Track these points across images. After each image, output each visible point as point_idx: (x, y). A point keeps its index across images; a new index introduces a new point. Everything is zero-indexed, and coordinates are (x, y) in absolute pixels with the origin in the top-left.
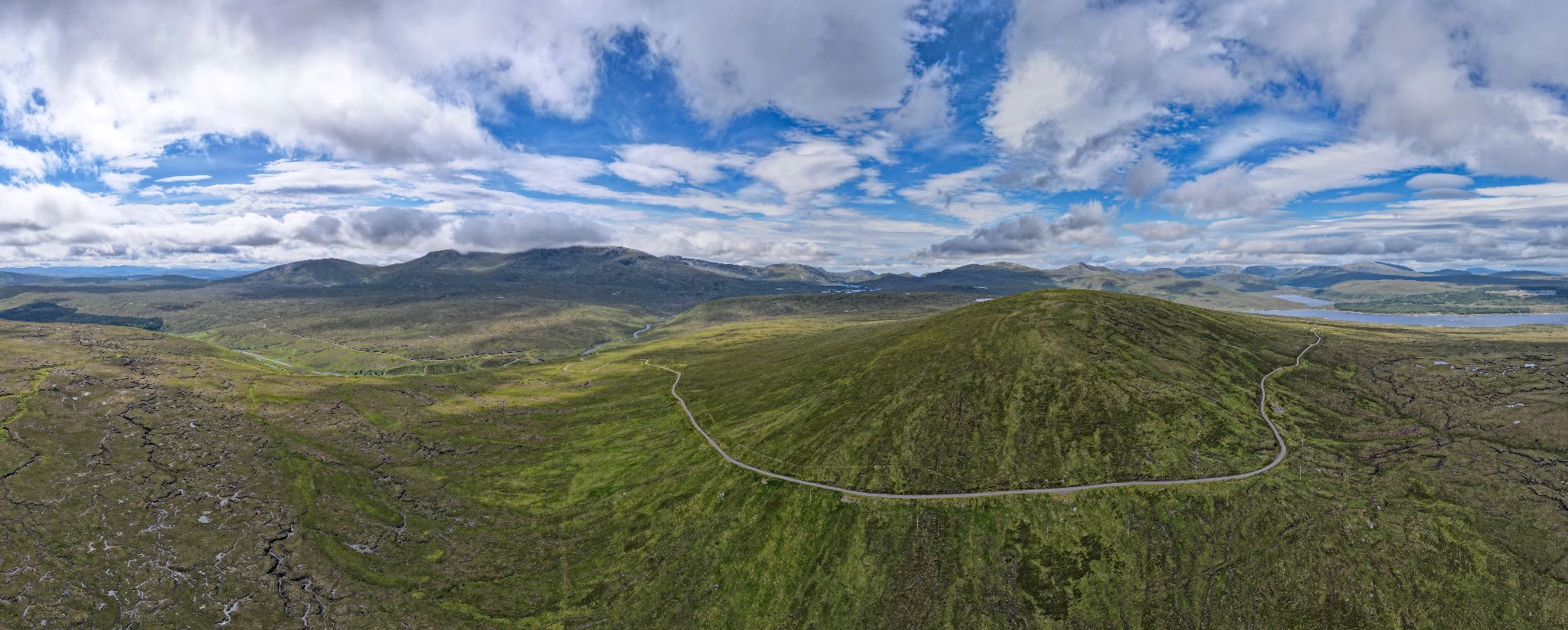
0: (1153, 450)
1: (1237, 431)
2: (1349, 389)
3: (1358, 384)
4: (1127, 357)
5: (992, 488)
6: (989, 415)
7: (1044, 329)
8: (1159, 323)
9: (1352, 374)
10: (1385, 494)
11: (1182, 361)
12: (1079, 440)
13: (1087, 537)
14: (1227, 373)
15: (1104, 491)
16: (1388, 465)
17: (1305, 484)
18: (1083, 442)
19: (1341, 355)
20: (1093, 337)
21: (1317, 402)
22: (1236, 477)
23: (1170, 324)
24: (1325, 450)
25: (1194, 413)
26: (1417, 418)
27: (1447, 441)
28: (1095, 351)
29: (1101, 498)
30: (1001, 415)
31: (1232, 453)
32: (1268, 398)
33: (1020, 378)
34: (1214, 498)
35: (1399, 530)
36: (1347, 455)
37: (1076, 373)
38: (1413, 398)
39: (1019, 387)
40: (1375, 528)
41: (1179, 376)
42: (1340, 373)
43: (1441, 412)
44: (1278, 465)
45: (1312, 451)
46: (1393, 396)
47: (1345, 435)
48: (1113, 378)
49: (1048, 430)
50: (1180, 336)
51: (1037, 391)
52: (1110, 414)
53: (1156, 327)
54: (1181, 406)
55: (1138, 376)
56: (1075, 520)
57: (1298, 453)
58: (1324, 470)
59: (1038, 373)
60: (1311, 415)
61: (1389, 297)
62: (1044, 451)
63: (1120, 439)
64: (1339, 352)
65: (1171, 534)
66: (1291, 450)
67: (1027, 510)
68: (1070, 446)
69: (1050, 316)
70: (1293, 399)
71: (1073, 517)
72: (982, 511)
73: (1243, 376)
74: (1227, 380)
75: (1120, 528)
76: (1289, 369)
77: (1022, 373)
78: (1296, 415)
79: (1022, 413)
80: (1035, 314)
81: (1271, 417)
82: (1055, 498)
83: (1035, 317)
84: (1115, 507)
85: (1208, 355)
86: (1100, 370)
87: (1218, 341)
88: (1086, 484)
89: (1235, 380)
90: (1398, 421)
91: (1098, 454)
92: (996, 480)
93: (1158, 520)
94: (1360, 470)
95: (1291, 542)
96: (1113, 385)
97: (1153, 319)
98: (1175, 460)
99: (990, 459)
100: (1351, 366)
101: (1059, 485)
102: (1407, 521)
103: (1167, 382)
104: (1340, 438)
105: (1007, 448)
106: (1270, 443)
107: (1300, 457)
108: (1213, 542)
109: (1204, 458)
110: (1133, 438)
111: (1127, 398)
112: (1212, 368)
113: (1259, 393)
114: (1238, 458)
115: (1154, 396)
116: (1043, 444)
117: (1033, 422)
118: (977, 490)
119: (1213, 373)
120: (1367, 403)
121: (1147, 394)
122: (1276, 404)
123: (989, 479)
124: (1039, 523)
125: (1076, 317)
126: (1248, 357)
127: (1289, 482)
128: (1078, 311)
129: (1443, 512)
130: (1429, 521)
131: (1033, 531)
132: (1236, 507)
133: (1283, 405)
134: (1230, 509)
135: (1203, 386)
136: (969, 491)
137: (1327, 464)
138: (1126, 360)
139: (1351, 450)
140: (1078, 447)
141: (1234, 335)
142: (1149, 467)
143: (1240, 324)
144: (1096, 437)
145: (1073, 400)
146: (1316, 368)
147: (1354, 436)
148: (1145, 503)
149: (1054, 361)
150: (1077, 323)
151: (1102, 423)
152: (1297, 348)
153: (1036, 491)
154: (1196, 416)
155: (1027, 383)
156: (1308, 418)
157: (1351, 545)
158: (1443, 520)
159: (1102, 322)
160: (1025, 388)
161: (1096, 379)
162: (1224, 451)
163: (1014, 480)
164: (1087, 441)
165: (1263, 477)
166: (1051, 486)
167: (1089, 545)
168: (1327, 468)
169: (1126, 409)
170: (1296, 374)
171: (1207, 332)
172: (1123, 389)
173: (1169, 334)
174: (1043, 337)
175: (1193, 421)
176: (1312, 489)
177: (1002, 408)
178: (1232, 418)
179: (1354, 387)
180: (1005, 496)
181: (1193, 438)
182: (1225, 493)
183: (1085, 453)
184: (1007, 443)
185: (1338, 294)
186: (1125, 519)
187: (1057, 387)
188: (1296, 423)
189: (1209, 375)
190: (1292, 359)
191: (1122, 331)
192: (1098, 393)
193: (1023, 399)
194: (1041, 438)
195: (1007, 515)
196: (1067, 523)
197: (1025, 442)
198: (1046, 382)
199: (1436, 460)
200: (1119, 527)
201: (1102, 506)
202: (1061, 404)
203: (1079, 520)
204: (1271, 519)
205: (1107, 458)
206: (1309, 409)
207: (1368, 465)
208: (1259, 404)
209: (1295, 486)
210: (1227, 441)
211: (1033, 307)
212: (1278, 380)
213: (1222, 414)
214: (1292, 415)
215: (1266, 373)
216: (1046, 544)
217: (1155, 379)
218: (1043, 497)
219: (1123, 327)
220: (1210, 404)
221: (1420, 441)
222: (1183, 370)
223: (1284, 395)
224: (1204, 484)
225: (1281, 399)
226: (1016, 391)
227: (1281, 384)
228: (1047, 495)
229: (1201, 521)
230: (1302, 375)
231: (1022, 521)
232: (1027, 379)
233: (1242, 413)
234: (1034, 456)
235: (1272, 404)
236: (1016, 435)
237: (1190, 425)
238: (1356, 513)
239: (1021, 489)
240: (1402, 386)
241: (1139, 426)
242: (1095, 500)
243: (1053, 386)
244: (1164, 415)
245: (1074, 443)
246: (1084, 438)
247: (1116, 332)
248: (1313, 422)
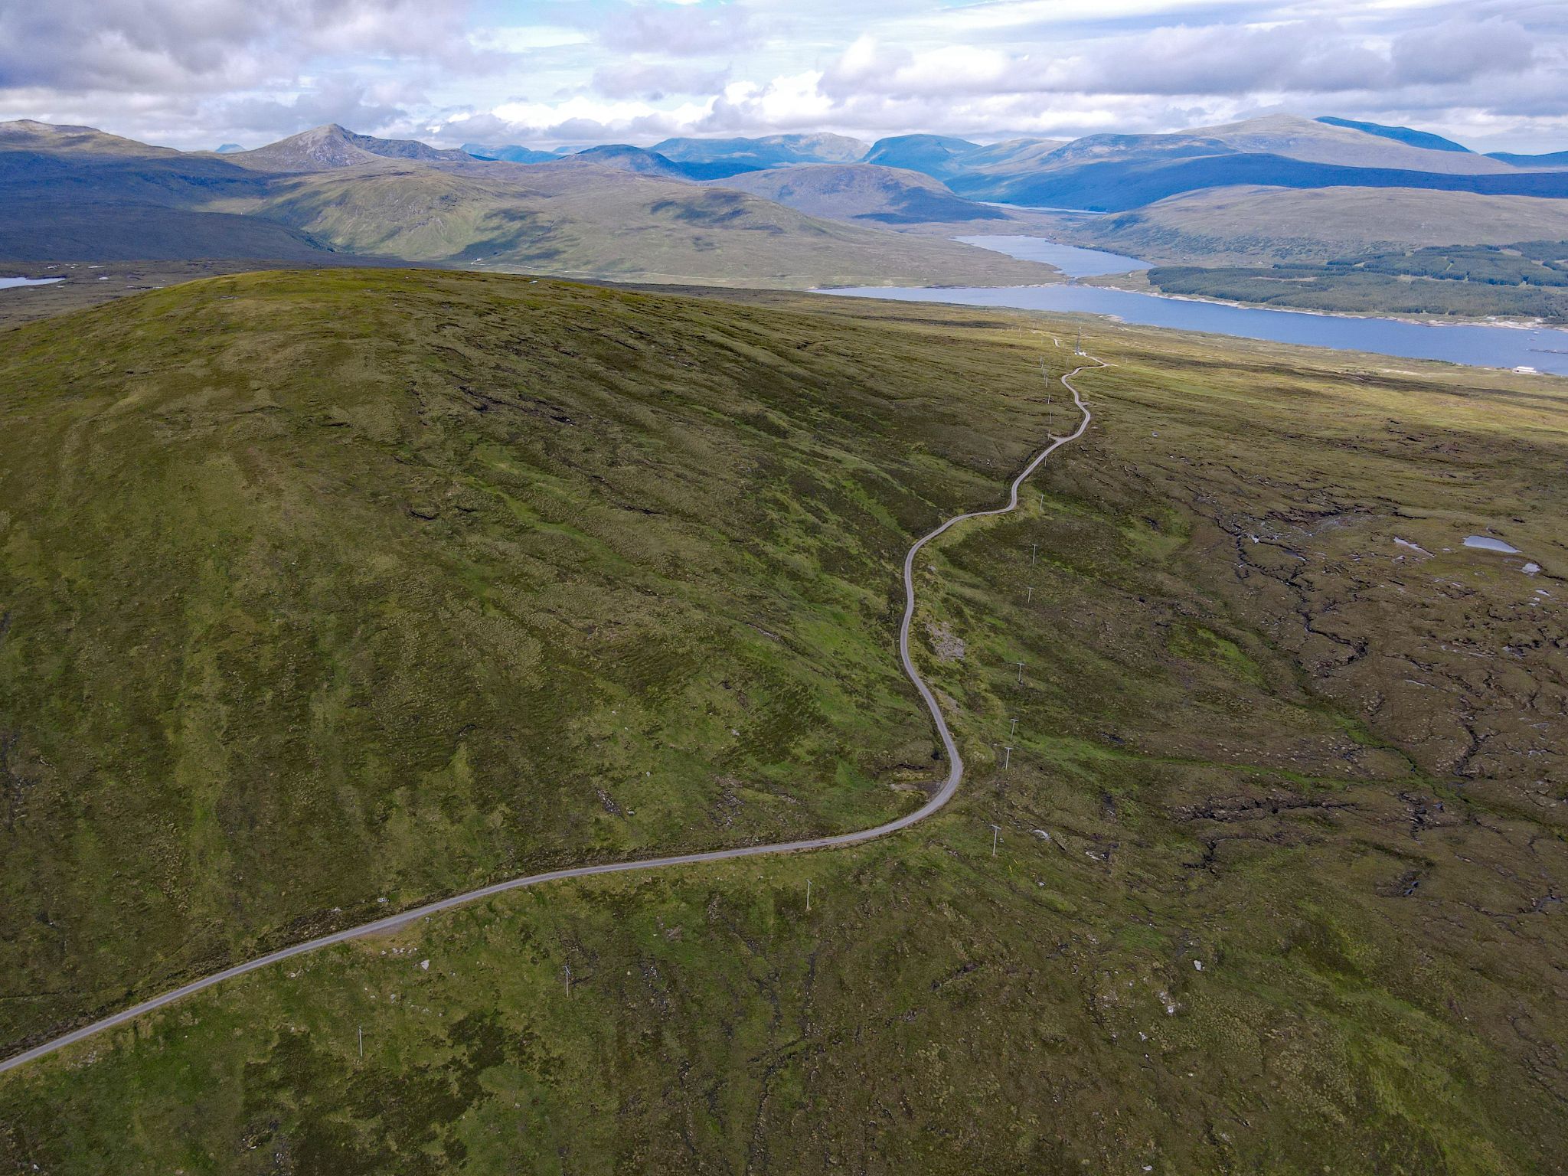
0: (617, 782)
1: (835, 718)
2: (1158, 591)
3: (1187, 579)
4: (525, 517)
5: (176, 978)
6: (116, 768)
7: (253, 451)
8: (612, 387)
9: (1174, 542)
10: (1219, 933)
11: (685, 516)
12: (413, 784)
13: (466, 1020)
14: (810, 541)
15: (498, 905)
16: (1246, 846)
17: (1004, 869)
18: (424, 786)
19: (1147, 480)
20: (416, 459)
21: (1061, 627)
22: (831, 841)
23: (645, 390)
24: (1070, 778)
25: (721, 676)
26: (1365, 718)
27: (1450, 815)
28: (428, 510)
29: (490, 922)
30: (163, 759)
31: (822, 778)
32: (922, 614)
33: (198, 630)
34: (777, 894)
35: (1244, 1037)
36: (1129, 795)
37: (378, 590)
38: (1362, 650)
39: (203, 660)
40: (1178, 1014)
41: (675, 566)
42: (1136, 534)
43: (1451, 717)
44: (939, 812)
45: (1033, 779)
46: (1295, 635)
47: (1129, 735)
48: (488, 593)
49: (317, 773)
50: (677, 430)
51: (266, 664)
52: (493, 701)
53: (602, 404)
54: (687, 659)
55: (561, 577)
56: (427, 990)
57: (993, 784)
58: (1058, 835)
59: (257, 604)
60: (1040, 663)
61: (1348, 253)
62: (316, 833)
63: (526, 765)
64: (1142, 469)
65: (673, 983)
66: (975, 773)
67: (294, 1001)
68: (390, 805)
69: (263, 398)
70: (992, 612)
71: (422, 984)
72: (159, 1049)
73: (852, 544)
74: (805, 563)
75: (545, 983)
76: (988, 519)
77: (203, 614)
78: (995, 661)
79: (229, 738)
80: (208, 393)
81: (926, 669)
82: (369, 950)
83: (212, 405)
84: (528, 937)
85: (757, 491)
86: (450, 569)
87: (783, 434)
88: (447, 894)
89: (832, 561)
90: (1302, 715)
91: (472, 810)
92: (186, 951)
93: (638, 954)
94: (1160, 848)
95: (960, 1006)
96: (493, 612)
97: (594, 377)
98: (676, 804)
99: (152, 898)
100: (1175, 519)
101: (373, 913)
102: (1274, 1019)
103: (643, 590)
104: (1115, 742)
105: (202, 853)
106: (922, 750)
107: (998, 795)
108: (773, 996)
109: (749, 793)
110: (561, 760)
111: (535, 646)
112: (769, 532)
113: (896, 596)
114: (837, 791)
115: (612, 636)
116: (311, 816)
117: (267, 758)
118: (128, 999)
119: (770, 548)
120: (1208, 643)
121: (590, 629)
122: (942, 631)
123: (160, 957)
124: (335, 1023)
125: (348, 397)
126: (869, 484)
127: (965, 859)
128: (354, 372)
129: (1388, 1027)
130: (1340, 1039)
131: (319, 1048)
132: (830, 915)
133: (961, 633)
134: (813, 919)
135: (743, 590)
136: (103, 1013)
137: (1069, 820)
138: (522, 530)
139: (1142, 782)
140: (413, 802)
141: (833, 408)
142: (609, 829)
143: (852, 370)
144: (461, 766)
145: (381, 675)
146: (1067, 517)
147: (1156, 739)
148: (604, 917)
149: (303, 557)
150: (360, 415)
151: (472, 727)
152: (1017, 449)
153: (311, 946)
154: (726, 685)
155: (226, 645)
156: (1030, 673)
157: (1110, 1041)
158: (1383, 1047)
159: (436, 407)
160: (224, 663)
161: (441, 602)
162: (800, 772)
163: (240, 936)
164: (437, 781)
165: (898, 843)
166: (352, 922)
167: (471, 1038)
168: (1068, 830)
169: (536, 681)
170: (1004, 535)
171: (753, 407)
172: (522, 623)
173: (642, 428)
174: (253, 480)
175: (721, 698)
176: (1023, 883)
177: (157, 736)
178: (822, 680)
179: (1169, 584)
180: (220, 987)
181: (719, 745)
182: (803, 882)
183: (434, 816)
184: (196, 838)
185: (1170, 236)
186: (557, 960)
187: (326, 643)
188: (996, 689)
189: (759, 554)
190: (999, 485)
191: (502, 431)
192: (451, 643)
193: (224, 697)
194: (301, 799)
195: (239, 1032)
196: (408, 1002)
197: (253, 822)
198: (287, 628)
199: (1400, 867)
200: (542, 980)
201: (494, 939)
202: (345, 692)
203: (440, 987)
204: (915, 949)
205: (496, 819)
206: (1035, 647)
207: (1184, 835)
208: (896, 632)
209: (978, 870)
210: (808, 744)
211: (195, 367)
212: (952, 556)
213: (796, 670)
214: (987, 663)
215: (918, 533)
216: (359, 1065)
217: (610, 582)
218: (335, 957)
219: (506, 415)
220: (761, 644)
221: (1359, 795)
222: (690, 548)
223: (969, 602)
224: (750, 862)
225: (959, 613)
226: (195, 676)
227: (962, 566)
228: (345, 948)
229: (744, 949)
230: (1025, 540)
231: (285, 1034)
232: (224, 631)
233: (851, 665)
234: (290, 854)
235: (933, 629)
236: (222, 809)
237: (712, 709)
238: (1132, 967)
239: (267, 950)
240: (1332, 605)
241: (574, 725)
242: (474, 930)
243: (313, 642)
244: (639, 687)
245: (399, 795)
246: (426, 776)
247: (486, 437)
248: (1041, 686)
